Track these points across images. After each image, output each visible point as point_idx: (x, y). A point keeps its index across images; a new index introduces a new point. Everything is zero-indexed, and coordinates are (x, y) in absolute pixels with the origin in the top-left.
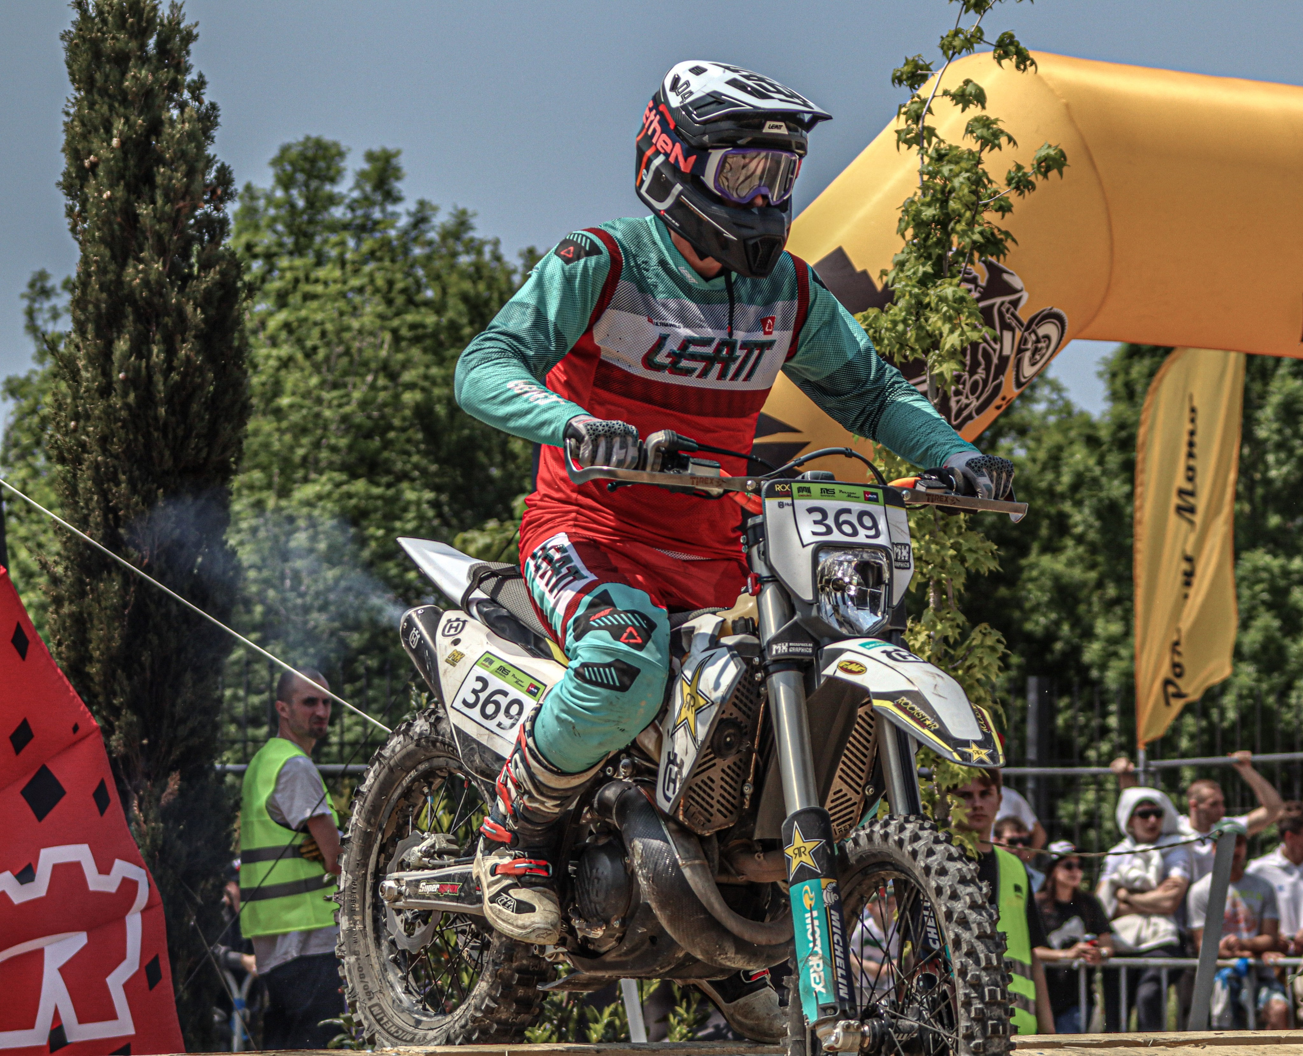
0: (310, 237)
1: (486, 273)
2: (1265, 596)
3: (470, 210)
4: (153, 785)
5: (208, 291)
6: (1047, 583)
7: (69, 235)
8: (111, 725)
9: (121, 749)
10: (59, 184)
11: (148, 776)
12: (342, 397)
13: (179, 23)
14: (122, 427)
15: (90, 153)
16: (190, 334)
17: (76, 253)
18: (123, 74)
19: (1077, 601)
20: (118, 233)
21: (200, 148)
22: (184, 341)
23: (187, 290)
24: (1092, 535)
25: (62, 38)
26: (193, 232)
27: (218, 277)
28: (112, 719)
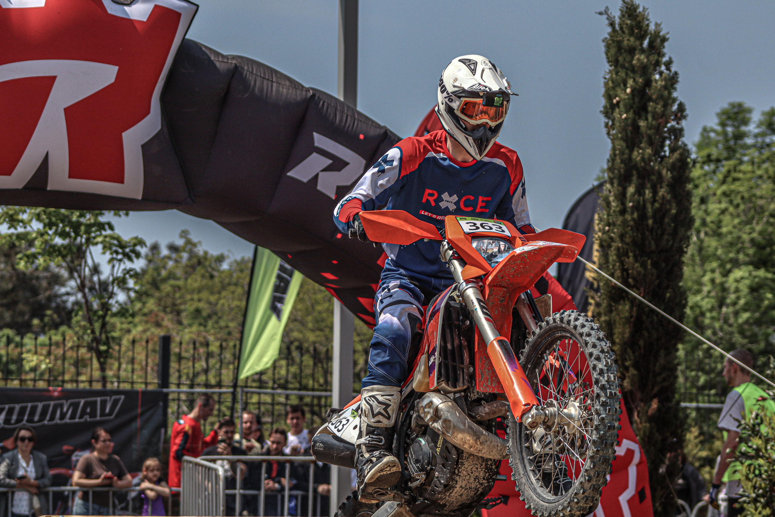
0: (735, 151)
4: (644, 405)
5: (673, 164)
7: (606, 136)
8: (624, 375)
9: (629, 387)
10: (601, 112)
11: (642, 401)
12: (751, 229)
13: (659, 33)
14: (631, 230)
15: (616, 96)
16: (664, 184)
17: (610, 145)
18: (633, 57)
20: (629, 135)
21: (670, 93)
22: (661, 187)
23: (663, 163)
25: (603, 41)
26: (666, 135)
27: (678, 156)
28: (625, 372)
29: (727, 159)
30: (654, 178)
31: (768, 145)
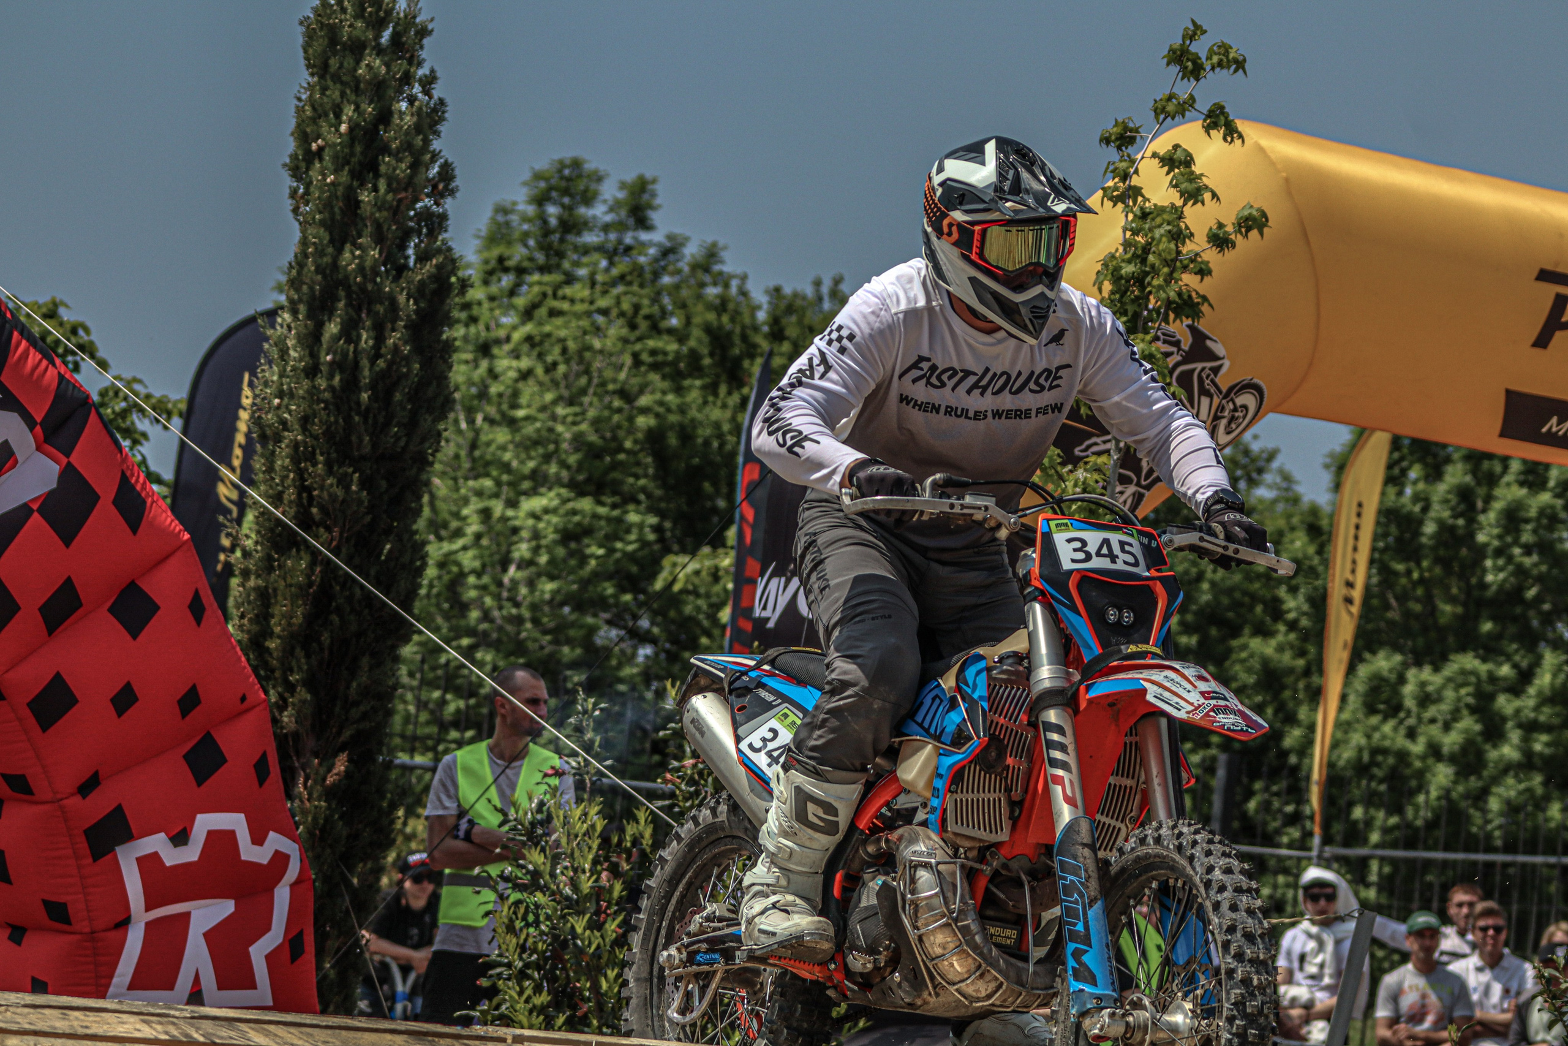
0: (561, 255)
1: (731, 306)
2: (1470, 700)
3: (721, 243)
4: (320, 764)
5: (422, 283)
6: (1256, 664)
7: (291, 215)
8: (285, 700)
9: (293, 726)
10: (285, 165)
11: (316, 754)
12: (576, 415)
13: (415, 17)
14: (325, 409)
15: (318, 136)
16: (400, 324)
17: (298, 235)
18: (358, 62)
19: (1283, 687)
20: (338, 217)
21: (427, 142)
22: (393, 330)
23: (402, 280)
24: (1304, 622)
25: (301, 23)
26: (411, 224)
27: (433, 270)
28: (287, 695)
29: (543, 269)
30: (380, 309)
31: (628, 249)
